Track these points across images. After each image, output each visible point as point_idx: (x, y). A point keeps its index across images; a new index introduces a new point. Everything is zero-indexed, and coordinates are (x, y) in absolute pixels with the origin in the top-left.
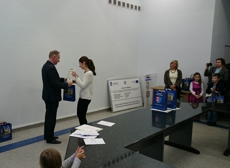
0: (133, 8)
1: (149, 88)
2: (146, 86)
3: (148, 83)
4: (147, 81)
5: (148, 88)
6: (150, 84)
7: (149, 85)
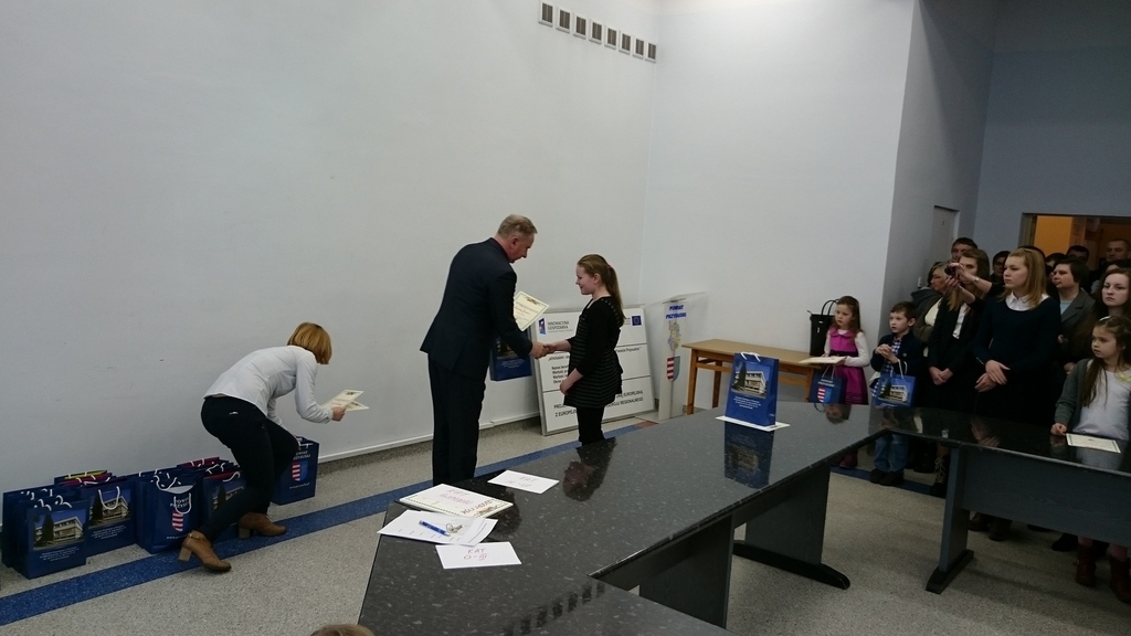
0: (628, 49)
1: (676, 345)
2: (668, 336)
3: (675, 328)
4: (673, 320)
5: (673, 344)
6: (680, 332)
7: (678, 335)
